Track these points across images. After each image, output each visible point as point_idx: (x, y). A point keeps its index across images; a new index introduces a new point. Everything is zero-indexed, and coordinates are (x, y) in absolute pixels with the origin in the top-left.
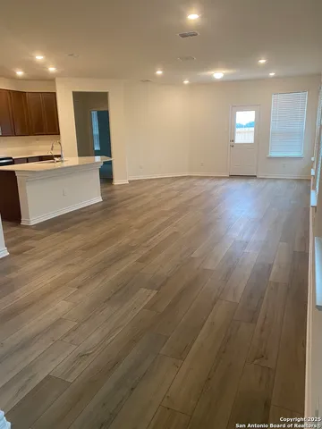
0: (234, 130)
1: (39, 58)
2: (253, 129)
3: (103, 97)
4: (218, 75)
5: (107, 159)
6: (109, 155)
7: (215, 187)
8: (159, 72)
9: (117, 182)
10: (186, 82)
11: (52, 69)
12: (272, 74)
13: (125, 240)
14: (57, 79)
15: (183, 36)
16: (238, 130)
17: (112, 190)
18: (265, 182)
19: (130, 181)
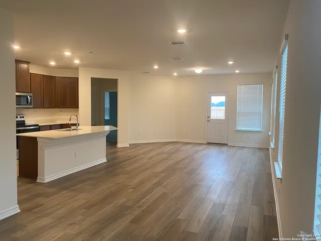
0: (210, 108)
1: (67, 53)
2: (224, 108)
3: (114, 82)
4: (199, 70)
5: (114, 128)
6: (116, 125)
7: (196, 152)
8: (156, 67)
9: (120, 145)
10: (175, 74)
11: (77, 62)
12: (237, 71)
13: (122, 200)
14: (80, 69)
15: (174, 43)
16: (212, 108)
17: (116, 152)
18: (235, 149)
19: (130, 145)
